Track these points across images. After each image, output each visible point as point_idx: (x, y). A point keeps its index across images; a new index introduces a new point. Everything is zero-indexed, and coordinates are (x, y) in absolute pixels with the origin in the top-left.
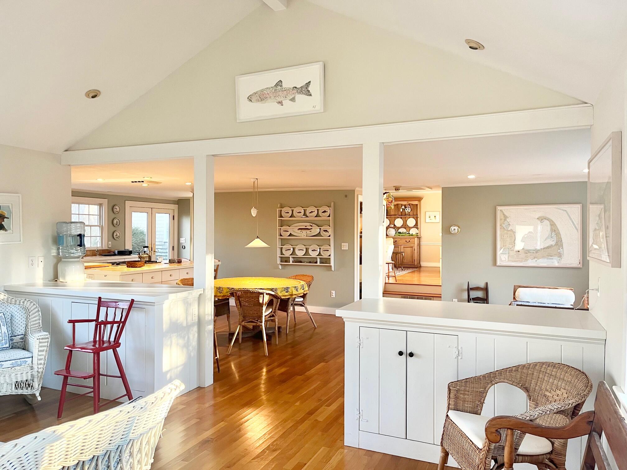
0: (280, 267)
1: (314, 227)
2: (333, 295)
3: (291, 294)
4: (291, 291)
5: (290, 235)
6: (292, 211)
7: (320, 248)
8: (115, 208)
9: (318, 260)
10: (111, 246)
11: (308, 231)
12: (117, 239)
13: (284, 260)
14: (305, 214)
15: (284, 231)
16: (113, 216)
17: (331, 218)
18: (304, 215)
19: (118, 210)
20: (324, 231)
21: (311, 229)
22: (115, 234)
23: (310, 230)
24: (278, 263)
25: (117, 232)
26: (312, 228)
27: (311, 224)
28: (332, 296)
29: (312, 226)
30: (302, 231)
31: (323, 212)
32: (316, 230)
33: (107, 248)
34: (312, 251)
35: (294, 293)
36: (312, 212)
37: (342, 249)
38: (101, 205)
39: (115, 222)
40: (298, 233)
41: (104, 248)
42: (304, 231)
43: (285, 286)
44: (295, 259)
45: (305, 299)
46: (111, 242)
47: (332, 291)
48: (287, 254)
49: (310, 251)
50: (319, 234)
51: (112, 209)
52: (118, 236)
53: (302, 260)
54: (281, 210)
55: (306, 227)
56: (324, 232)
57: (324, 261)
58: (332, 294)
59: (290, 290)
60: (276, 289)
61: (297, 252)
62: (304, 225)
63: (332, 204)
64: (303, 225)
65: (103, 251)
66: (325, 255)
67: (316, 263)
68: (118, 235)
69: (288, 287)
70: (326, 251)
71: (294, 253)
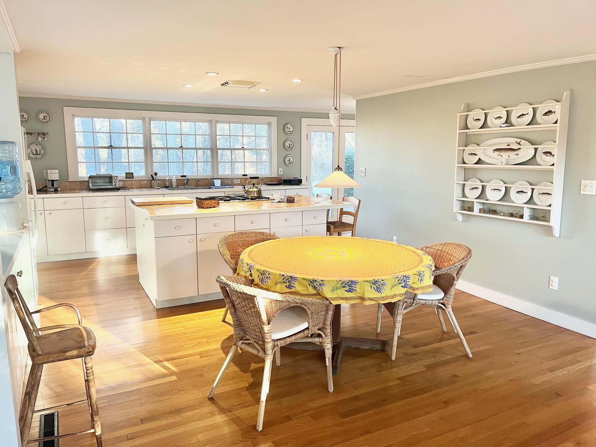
0: (460, 218)
1: (523, 145)
2: (554, 285)
3: (360, 295)
4: (360, 289)
5: (479, 162)
6: (486, 115)
7: (533, 189)
8: (287, 128)
9: (527, 213)
10: (282, 174)
11: (512, 154)
12: (289, 166)
13: (466, 206)
14: (509, 121)
15: (469, 154)
16: (285, 137)
17: (558, 125)
18: (506, 122)
19: (291, 129)
20: (546, 153)
21: (519, 149)
22: (287, 159)
23: (516, 152)
24: (455, 211)
25: (289, 156)
26: (520, 147)
27: (518, 140)
28: (551, 287)
29: (519, 144)
30: (502, 153)
31: (545, 114)
32: (527, 152)
33: (276, 176)
34: (518, 192)
35: (367, 295)
36: (523, 115)
37: (582, 192)
38: (269, 124)
39: (287, 144)
40: (494, 158)
41: (273, 176)
42: (505, 155)
43: (346, 279)
44: (486, 207)
45: (448, 296)
46: (282, 169)
47: (551, 277)
48: (472, 195)
49: (513, 194)
50: (532, 161)
51: (283, 128)
52: (291, 162)
53: (498, 209)
54: (468, 115)
55: (509, 145)
56: (544, 156)
57: (540, 215)
58: (551, 282)
59: (358, 288)
60: (321, 282)
61: (489, 193)
62: (505, 142)
63: (566, 95)
64: (503, 142)
65: (272, 179)
66: (541, 203)
67: (522, 217)
68: (291, 160)
69: (352, 282)
70: (547, 196)
71: (483, 195)
